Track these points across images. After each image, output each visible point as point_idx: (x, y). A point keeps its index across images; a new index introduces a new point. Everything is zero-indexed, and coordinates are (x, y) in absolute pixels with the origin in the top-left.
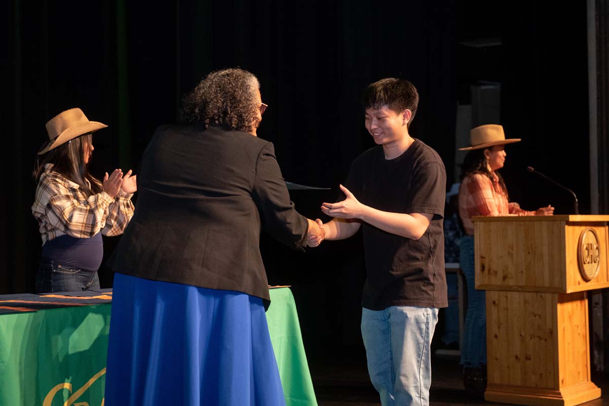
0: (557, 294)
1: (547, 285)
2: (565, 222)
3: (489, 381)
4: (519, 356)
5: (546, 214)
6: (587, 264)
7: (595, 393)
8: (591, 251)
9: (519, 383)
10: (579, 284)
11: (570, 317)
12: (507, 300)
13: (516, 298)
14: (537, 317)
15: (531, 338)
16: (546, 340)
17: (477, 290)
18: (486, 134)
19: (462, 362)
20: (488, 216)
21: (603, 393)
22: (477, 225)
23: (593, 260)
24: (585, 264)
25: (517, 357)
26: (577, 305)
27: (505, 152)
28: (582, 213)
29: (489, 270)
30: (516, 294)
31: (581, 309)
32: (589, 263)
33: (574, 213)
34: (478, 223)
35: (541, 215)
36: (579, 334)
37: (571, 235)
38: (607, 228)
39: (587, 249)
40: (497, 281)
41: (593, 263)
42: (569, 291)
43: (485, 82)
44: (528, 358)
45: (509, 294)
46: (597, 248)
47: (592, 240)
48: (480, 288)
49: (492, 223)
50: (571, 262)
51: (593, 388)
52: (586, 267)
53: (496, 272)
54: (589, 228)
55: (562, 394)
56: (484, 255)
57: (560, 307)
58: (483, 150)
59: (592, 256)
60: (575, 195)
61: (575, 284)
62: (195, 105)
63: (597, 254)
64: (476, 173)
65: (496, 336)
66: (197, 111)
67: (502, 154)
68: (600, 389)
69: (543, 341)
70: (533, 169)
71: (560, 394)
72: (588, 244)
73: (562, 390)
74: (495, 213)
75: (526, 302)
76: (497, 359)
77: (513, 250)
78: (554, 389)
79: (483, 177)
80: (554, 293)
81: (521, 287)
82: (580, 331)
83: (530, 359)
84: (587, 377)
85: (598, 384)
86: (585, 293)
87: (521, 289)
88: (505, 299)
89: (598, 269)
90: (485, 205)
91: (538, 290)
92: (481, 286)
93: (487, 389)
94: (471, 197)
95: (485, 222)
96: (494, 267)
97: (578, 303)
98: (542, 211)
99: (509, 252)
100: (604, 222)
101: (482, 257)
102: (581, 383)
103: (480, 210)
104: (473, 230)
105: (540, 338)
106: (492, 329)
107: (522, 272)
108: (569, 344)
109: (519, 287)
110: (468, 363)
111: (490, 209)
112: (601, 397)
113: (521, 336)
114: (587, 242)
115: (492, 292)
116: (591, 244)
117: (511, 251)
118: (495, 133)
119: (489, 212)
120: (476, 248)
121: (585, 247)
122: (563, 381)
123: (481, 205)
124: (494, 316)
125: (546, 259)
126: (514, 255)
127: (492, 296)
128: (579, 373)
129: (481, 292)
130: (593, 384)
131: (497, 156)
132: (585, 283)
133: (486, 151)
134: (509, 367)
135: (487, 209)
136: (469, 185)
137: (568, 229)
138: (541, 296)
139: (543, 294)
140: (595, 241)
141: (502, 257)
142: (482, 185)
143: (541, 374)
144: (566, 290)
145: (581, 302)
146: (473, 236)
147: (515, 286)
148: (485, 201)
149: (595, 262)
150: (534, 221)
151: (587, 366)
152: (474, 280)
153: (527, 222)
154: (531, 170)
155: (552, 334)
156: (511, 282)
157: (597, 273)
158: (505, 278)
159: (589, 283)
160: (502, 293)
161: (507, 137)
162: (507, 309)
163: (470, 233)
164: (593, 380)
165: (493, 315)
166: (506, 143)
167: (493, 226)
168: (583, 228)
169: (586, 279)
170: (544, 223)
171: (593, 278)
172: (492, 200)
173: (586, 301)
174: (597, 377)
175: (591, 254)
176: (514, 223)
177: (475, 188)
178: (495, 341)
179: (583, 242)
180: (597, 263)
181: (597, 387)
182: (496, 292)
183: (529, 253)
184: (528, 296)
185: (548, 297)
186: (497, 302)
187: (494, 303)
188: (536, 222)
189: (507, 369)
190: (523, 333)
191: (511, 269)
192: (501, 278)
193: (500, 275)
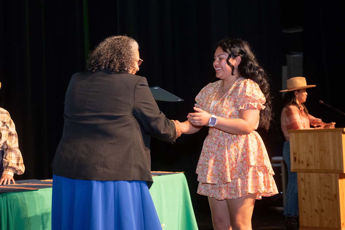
0: (338, 175)
1: (332, 168)
2: (342, 132)
3: (301, 225)
4: (317, 210)
5: (331, 128)
9: (318, 225)
13: (315, 176)
14: (327, 187)
15: (324, 200)
16: (333, 201)
17: (292, 172)
18: (296, 83)
19: (285, 213)
20: (297, 129)
22: (291, 135)
25: (316, 211)
27: (307, 92)
29: (299, 161)
30: (315, 174)
34: (292, 134)
40: (303, 167)
43: (294, 52)
44: (322, 211)
45: (311, 174)
48: (294, 171)
49: (300, 134)
53: (303, 162)
56: (295, 152)
57: (340, 181)
58: (294, 91)
64: (290, 105)
65: (304, 199)
67: (305, 94)
69: (331, 201)
70: (322, 102)
73: (342, 229)
74: (302, 128)
75: (320, 178)
76: (305, 212)
77: (312, 148)
78: (338, 229)
79: (294, 107)
80: (337, 173)
81: (318, 170)
83: (324, 212)
87: (318, 171)
88: (308, 177)
90: (296, 123)
91: (328, 172)
92: (294, 170)
93: (299, 229)
94: (287, 118)
95: (295, 133)
96: (302, 159)
99: (310, 151)
101: (295, 153)
103: (293, 126)
104: (289, 138)
105: (329, 199)
106: (302, 195)
107: (318, 161)
109: (316, 170)
110: (288, 214)
111: (298, 125)
115: (301, 173)
117: (311, 149)
118: (301, 82)
119: (298, 127)
120: (291, 148)
122: (343, 224)
123: (293, 123)
125: (331, 153)
126: (313, 151)
127: (300, 176)
129: (295, 173)
131: (303, 95)
133: (296, 92)
134: (311, 216)
135: (297, 125)
136: (286, 112)
138: (329, 175)
139: (330, 174)
141: (306, 153)
142: (294, 112)
143: (330, 220)
144: (343, 171)
146: (289, 142)
147: (314, 169)
148: (296, 121)
152: (290, 166)
153: (320, 133)
154: (321, 102)
155: (336, 197)
156: (312, 168)
158: (308, 165)
160: (307, 174)
161: (308, 84)
162: (310, 183)
163: (287, 139)
165: (302, 187)
166: (307, 87)
167: (300, 135)
170: (330, 133)
172: (300, 120)
176: (312, 133)
177: (290, 113)
178: (303, 201)
182: (303, 173)
183: (321, 150)
184: (322, 175)
185: (333, 175)
186: (304, 179)
187: (302, 179)
188: (325, 133)
189: (311, 218)
190: (319, 197)
191: (311, 160)
192: (306, 165)
193: (305, 163)
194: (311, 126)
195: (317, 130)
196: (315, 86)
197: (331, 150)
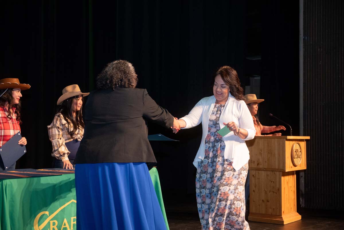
0: (281, 172)
1: (277, 167)
2: (285, 139)
3: (250, 211)
4: (264, 200)
6: (295, 159)
7: (298, 217)
8: (297, 153)
9: (264, 213)
10: (292, 168)
11: (287, 182)
12: (259, 175)
14: (272, 182)
15: (270, 192)
16: (276, 193)
21: (302, 218)
23: (298, 157)
24: (294, 158)
25: (263, 201)
26: (291, 177)
28: (293, 135)
29: (251, 161)
30: (263, 172)
31: (293, 179)
32: (296, 158)
33: (290, 135)
35: (275, 136)
36: (292, 190)
37: (288, 145)
38: (305, 142)
39: (295, 151)
40: (254, 166)
41: (298, 158)
42: (287, 171)
44: (268, 201)
45: (260, 172)
46: (300, 151)
47: (298, 147)
50: (288, 157)
51: (297, 215)
52: (295, 160)
53: (254, 162)
54: (297, 142)
55: (283, 218)
57: (282, 178)
59: (298, 155)
60: (291, 127)
61: (290, 168)
62: (107, 79)
63: (300, 154)
65: (254, 191)
66: (108, 82)
68: (301, 216)
69: (275, 194)
70: (272, 115)
71: (282, 218)
72: (296, 149)
73: (283, 216)
75: (267, 175)
76: (254, 201)
77: (262, 151)
78: (279, 216)
80: (280, 171)
82: (292, 189)
83: (269, 202)
84: (295, 210)
85: (300, 213)
86: (295, 172)
87: (265, 170)
88: (258, 174)
89: (301, 161)
91: (273, 170)
93: (250, 215)
96: (253, 159)
97: (292, 176)
98: (276, 135)
99: (260, 152)
100: (304, 139)
102: (292, 213)
105: (274, 192)
107: (266, 162)
108: (287, 195)
109: (265, 168)
112: (301, 220)
113: (265, 191)
114: (296, 148)
116: (298, 150)
117: (261, 152)
121: (294, 151)
122: (283, 212)
124: (253, 181)
125: (277, 156)
126: (262, 154)
127: (252, 172)
128: (291, 208)
130: (298, 213)
132: (294, 167)
134: (259, 205)
137: (287, 143)
138: (274, 173)
139: (275, 172)
140: (299, 148)
141: (257, 155)
143: (274, 209)
144: (285, 170)
145: (293, 176)
147: (262, 168)
149: (299, 158)
150: (271, 138)
151: (295, 205)
153: (268, 139)
155: (279, 190)
156: (261, 166)
157: (300, 163)
158: (258, 164)
159: (296, 167)
160: (257, 171)
162: (259, 178)
164: (297, 212)
168: (294, 142)
169: (295, 166)
170: (276, 139)
171: (298, 165)
173: (295, 176)
174: (299, 210)
175: (297, 154)
176: (263, 139)
178: (253, 193)
179: (294, 148)
180: (300, 158)
181: (299, 215)
182: (254, 171)
183: (269, 153)
184: (269, 173)
185: (278, 173)
186: (254, 175)
187: (253, 176)
188: (272, 139)
189: (258, 206)
190: (266, 190)
191: (261, 160)
192: (257, 164)
193: (256, 163)
194: (262, 134)
195: (266, 136)
196: (264, 100)
197: (276, 152)
